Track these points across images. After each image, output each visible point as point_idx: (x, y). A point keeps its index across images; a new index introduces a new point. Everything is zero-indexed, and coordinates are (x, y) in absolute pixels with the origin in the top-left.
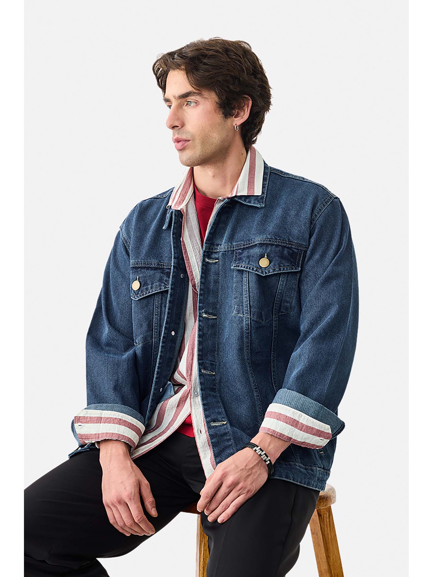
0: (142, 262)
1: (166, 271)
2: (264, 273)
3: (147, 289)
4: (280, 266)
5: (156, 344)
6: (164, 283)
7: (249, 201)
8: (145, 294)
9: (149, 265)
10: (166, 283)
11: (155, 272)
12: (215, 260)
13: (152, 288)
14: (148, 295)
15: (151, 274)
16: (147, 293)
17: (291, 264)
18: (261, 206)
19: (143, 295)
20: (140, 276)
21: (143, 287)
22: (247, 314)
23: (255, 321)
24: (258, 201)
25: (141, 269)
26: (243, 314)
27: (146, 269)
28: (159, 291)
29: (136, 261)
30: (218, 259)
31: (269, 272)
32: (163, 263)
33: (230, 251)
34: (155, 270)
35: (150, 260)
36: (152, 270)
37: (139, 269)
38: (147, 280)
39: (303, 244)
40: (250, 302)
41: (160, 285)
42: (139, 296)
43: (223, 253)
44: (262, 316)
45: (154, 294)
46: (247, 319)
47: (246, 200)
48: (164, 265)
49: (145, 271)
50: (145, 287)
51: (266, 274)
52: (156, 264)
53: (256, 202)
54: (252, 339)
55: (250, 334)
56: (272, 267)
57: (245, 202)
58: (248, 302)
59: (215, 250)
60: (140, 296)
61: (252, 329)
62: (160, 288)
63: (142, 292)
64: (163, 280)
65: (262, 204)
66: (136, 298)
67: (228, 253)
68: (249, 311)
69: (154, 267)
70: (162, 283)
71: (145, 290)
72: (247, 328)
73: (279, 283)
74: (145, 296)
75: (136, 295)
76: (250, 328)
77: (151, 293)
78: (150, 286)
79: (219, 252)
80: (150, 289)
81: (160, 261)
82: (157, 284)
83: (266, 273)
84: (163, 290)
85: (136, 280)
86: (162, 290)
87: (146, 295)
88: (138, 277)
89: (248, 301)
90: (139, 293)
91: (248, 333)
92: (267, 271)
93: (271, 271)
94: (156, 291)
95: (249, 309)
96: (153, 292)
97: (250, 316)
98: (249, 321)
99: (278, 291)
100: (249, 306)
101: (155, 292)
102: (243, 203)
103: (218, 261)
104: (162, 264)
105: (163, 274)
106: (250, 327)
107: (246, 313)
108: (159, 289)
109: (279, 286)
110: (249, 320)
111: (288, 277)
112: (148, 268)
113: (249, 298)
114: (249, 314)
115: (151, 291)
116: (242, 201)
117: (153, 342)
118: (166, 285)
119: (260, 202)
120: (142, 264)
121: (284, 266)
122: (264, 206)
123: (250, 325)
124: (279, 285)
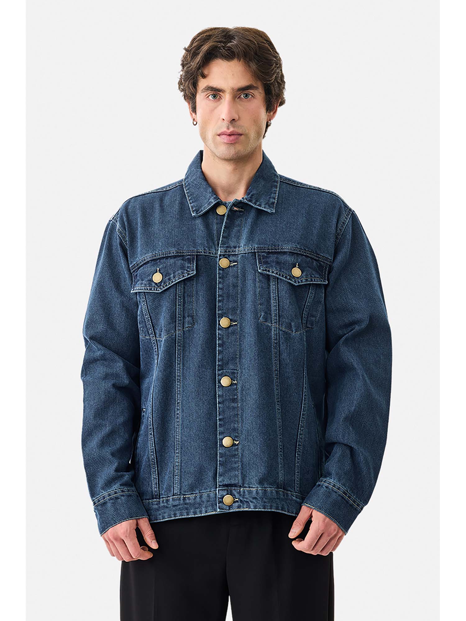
0: (160, 253)
1: (186, 258)
2: (297, 282)
3: (169, 279)
4: (311, 277)
5: (179, 337)
6: (187, 270)
7: (259, 204)
8: (168, 284)
9: (167, 254)
10: (188, 270)
11: (175, 259)
12: (234, 263)
13: (174, 277)
14: (171, 285)
15: (171, 263)
16: (171, 283)
17: (320, 276)
18: (272, 211)
19: (166, 286)
20: (160, 267)
21: (165, 277)
22: (275, 324)
23: (283, 331)
24: (269, 206)
25: (160, 260)
26: (272, 324)
27: (165, 259)
28: (182, 279)
29: (154, 253)
30: (237, 262)
31: (302, 281)
32: (182, 250)
33: (250, 253)
34: (175, 258)
35: (168, 249)
36: (171, 258)
37: (157, 260)
38: (168, 270)
39: (328, 258)
40: (279, 311)
41: (183, 273)
42: (162, 288)
43: (242, 256)
44: (291, 327)
45: (178, 282)
46: (275, 329)
47: (256, 203)
48: (183, 253)
49: (165, 261)
50: (167, 278)
51: (299, 284)
52: (175, 253)
53: (267, 207)
54: (280, 349)
55: (278, 345)
56: (304, 277)
57: (256, 205)
58: (277, 312)
59: (232, 252)
60: (164, 287)
61: (280, 339)
62: (183, 275)
63: (165, 283)
64: (185, 267)
65: (272, 209)
66: (159, 290)
67: (248, 255)
68: (278, 320)
69: (173, 256)
70: (184, 270)
71: (167, 280)
72: (275, 338)
73: (309, 296)
74: (168, 286)
75: (158, 287)
76: (278, 338)
77: (174, 283)
78: (172, 275)
79: (237, 254)
80: (172, 278)
81: (179, 248)
82: (180, 272)
83: (299, 282)
84: (187, 277)
85: (157, 272)
86: (185, 277)
87: (170, 285)
88: (158, 269)
89: (278, 310)
90: (162, 284)
91: (276, 343)
92: (300, 281)
93: (304, 280)
94: (179, 279)
95: (278, 319)
96: (176, 281)
97: (279, 326)
98: (278, 331)
99: (306, 304)
100: (278, 315)
101: (178, 281)
102: (254, 205)
103: (236, 263)
104: (181, 252)
105: (183, 261)
106: (278, 336)
107: (275, 322)
108: (182, 277)
109: (308, 299)
110: (278, 329)
111: (316, 290)
112: (167, 258)
113: (279, 308)
114: (278, 324)
115: (174, 281)
116: (253, 203)
117: (177, 335)
118: (189, 271)
119: (270, 207)
120: (160, 255)
121: (315, 277)
122: (274, 211)
123: (278, 335)
124: (308, 297)
